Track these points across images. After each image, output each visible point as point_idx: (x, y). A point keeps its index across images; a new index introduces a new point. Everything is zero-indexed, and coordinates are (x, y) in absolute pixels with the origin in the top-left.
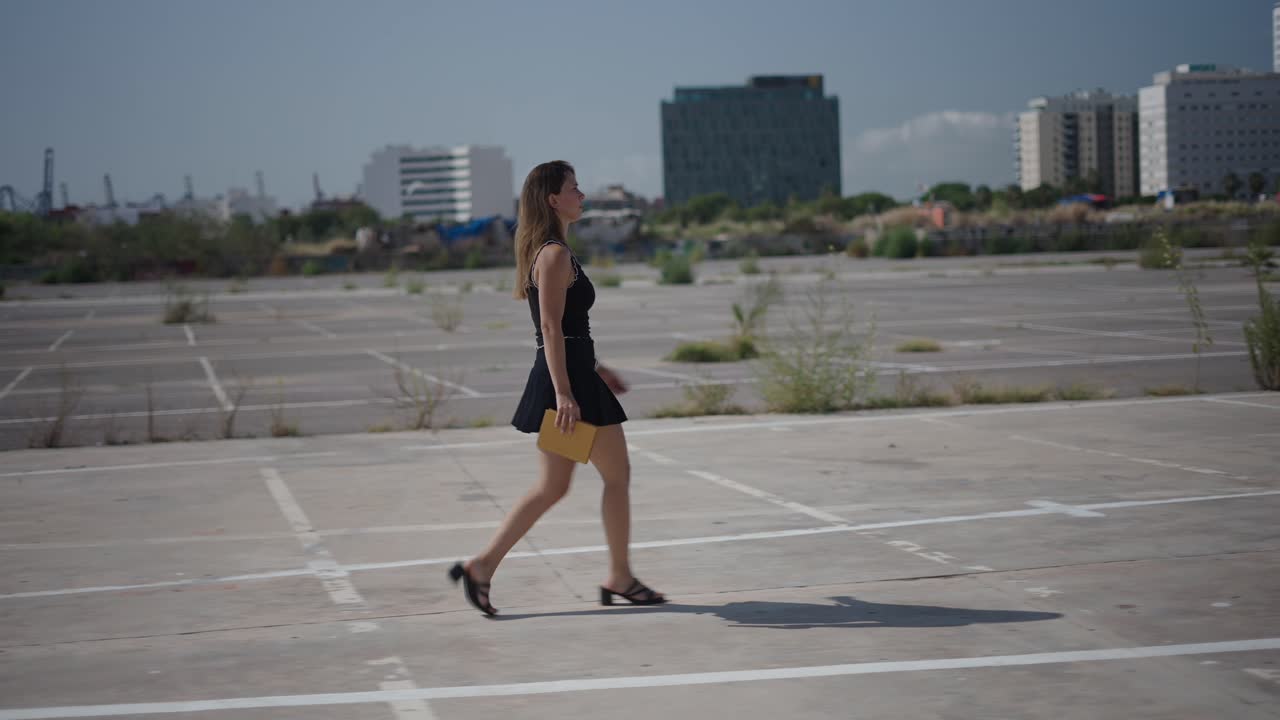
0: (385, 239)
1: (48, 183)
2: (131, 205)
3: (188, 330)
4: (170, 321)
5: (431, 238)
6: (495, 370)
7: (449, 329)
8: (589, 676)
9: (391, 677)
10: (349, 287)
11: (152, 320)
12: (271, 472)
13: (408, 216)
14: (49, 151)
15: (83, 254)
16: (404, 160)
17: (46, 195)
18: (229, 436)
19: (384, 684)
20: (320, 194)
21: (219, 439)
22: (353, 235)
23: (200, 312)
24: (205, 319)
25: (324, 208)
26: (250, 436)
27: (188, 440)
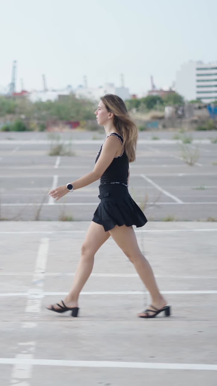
0: (180, 112)
1: (14, 79)
2: (54, 91)
3: (58, 159)
4: (51, 155)
5: (205, 113)
6: (203, 189)
7: (191, 164)
8: (120, 360)
9: (25, 352)
10: (155, 139)
11: (43, 153)
12: (46, 240)
13: (199, 100)
14: (15, 62)
15: (23, 116)
16: (198, 69)
17: (13, 85)
18: (37, 219)
19: (19, 355)
20: (154, 86)
21: (32, 220)
22: (163, 110)
23: (67, 150)
24: (69, 154)
25: (155, 94)
26: (49, 220)
27: (17, 220)
